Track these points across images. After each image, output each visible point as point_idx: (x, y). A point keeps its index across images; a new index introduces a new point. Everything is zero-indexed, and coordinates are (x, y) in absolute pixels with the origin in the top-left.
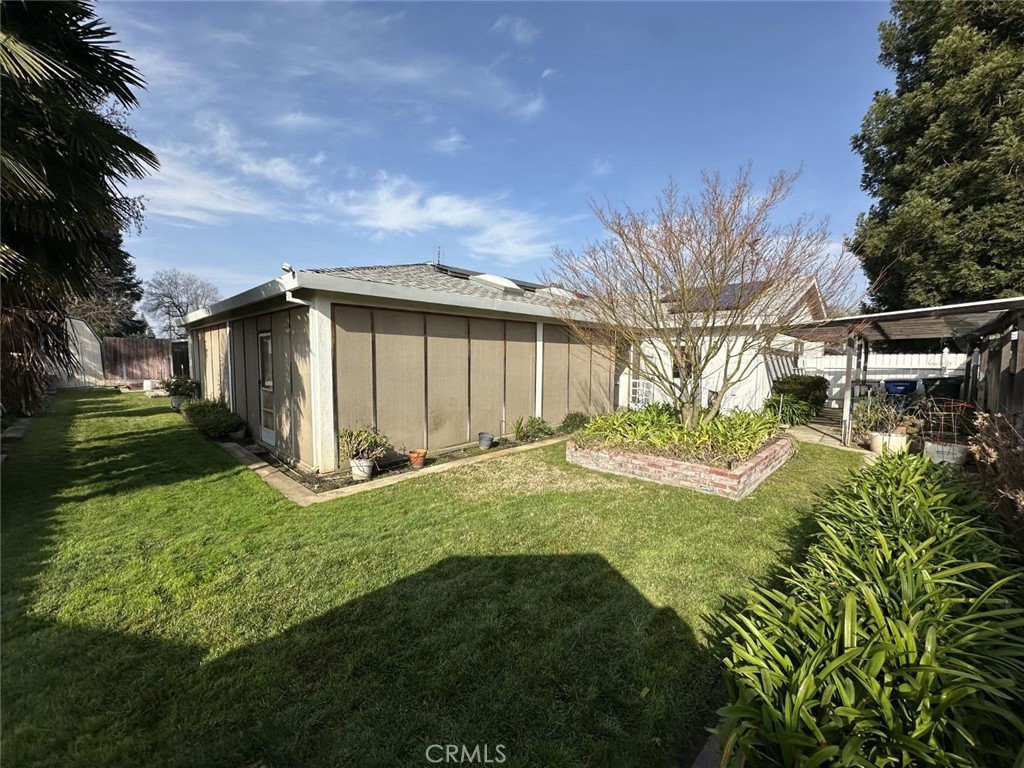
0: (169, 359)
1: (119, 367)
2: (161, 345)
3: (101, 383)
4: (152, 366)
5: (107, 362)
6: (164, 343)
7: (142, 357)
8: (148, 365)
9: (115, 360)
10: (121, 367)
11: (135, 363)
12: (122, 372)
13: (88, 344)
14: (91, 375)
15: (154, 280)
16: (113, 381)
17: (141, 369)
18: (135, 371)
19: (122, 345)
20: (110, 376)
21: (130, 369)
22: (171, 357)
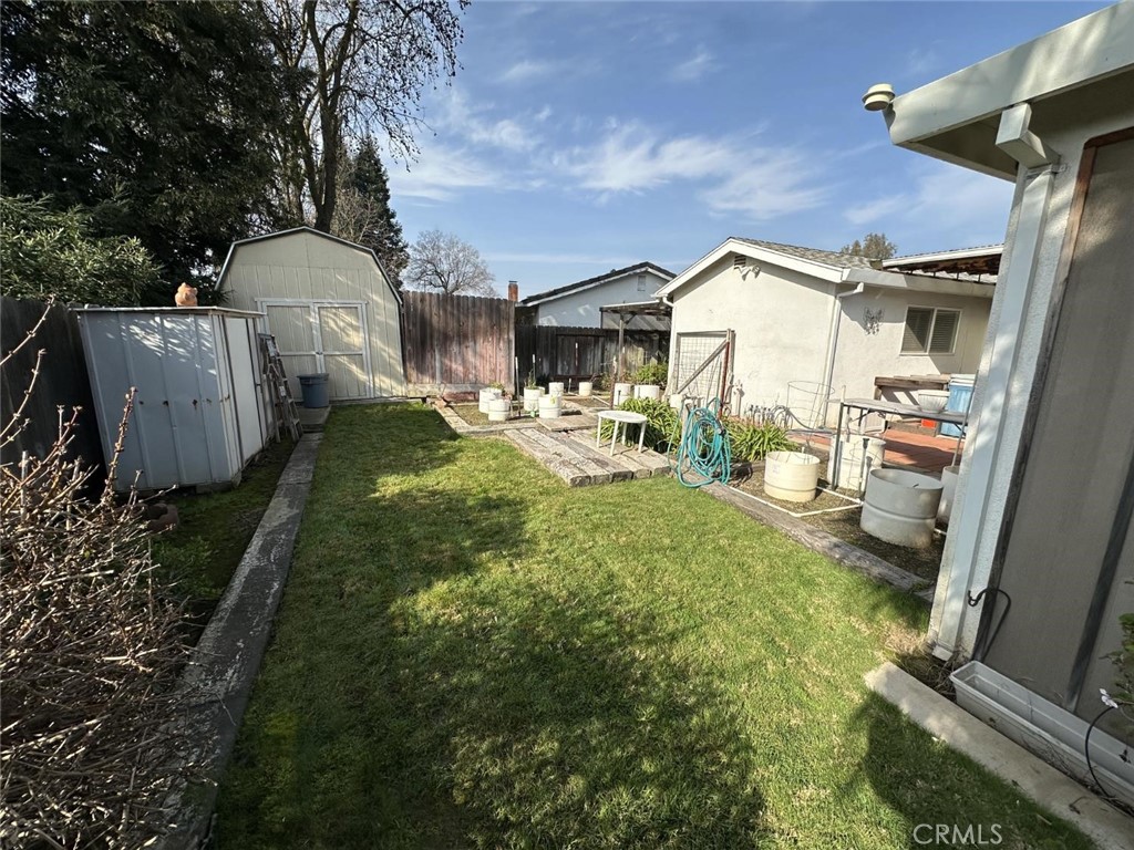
0: (509, 341)
1: (429, 356)
2: (498, 309)
3: (399, 390)
4: (482, 357)
5: (409, 347)
6: (503, 307)
7: (465, 337)
8: (475, 352)
9: (423, 343)
10: (433, 356)
11: (455, 348)
12: (433, 368)
13: (377, 303)
14: (385, 374)
15: (418, 243)
16: (418, 387)
17: (464, 362)
18: (454, 366)
19: (434, 310)
20: (413, 374)
21: (447, 362)
22: (512, 336)
